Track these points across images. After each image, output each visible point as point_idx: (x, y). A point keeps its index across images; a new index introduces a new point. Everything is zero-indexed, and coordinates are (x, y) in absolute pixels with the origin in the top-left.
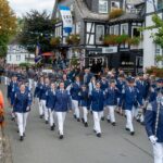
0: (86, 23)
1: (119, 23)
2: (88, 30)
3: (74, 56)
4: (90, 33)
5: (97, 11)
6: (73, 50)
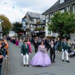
0: (30, 25)
1: (39, 25)
3: (28, 34)
4: (32, 28)
5: (33, 22)
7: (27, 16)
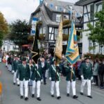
0: (49, 27)
1: (68, 27)
2: (50, 31)
3: (42, 47)
4: (51, 34)
6: (41, 43)
7: (43, 8)
